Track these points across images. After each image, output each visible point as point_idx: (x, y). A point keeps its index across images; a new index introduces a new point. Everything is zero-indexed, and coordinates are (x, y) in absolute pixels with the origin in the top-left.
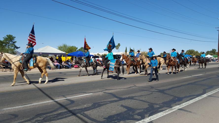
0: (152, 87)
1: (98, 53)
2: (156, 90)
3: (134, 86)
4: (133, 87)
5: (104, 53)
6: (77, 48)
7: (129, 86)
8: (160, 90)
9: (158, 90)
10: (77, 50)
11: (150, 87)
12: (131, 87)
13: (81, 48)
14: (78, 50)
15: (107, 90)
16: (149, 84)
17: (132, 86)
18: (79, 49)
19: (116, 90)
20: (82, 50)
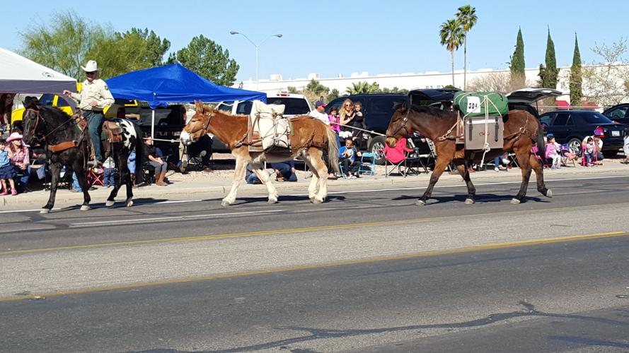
1: (312, 76)
3: (518, 308)
4: (513, 320)
5: (354, 75)
6: (165, 48)
7: (485, 314)
10: (165, 59)
12: (495, 318)
13: (191, 44)
14: (170, 61)
15: (323, 334)
17: (503, 311)
18: (181, 53)
19: (383, 339)
20: (202, 56)
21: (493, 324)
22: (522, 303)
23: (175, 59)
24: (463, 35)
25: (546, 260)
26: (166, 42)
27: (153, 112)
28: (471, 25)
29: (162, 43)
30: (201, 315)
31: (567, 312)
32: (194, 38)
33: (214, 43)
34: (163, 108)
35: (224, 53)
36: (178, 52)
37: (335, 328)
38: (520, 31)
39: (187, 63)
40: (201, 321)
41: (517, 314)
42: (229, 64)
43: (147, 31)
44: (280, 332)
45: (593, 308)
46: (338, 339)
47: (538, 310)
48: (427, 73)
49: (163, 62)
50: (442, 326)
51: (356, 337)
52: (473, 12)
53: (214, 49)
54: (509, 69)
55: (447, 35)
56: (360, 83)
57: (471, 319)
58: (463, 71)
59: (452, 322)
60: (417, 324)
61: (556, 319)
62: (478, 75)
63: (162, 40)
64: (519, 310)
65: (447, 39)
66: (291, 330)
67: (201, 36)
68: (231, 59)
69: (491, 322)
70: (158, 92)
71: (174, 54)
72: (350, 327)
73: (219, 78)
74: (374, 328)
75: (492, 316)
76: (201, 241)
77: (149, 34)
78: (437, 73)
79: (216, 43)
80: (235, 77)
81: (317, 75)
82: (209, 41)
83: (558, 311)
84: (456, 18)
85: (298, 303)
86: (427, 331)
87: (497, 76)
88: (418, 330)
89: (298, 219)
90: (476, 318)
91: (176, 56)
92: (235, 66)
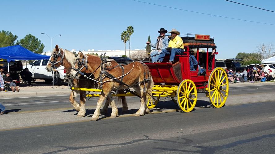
0: (188, 141)
2: (196, 149)
4: (141, 142)
5: (89, 50)
6: (16, 37)
7: (131, 140)
8: (206, 148)
9: (200, 149)
10: (15, 42)
11: (185, 141)
12: (134, 141)
13: (26, 37)
14: (18, 43)
15: (70, 148)
16: (183, 134)
17: (137, 139)
18: (22, 40)
19: (93, 150)
20: (30, 42)
21: (134, 144)
22: (145, 136)
23: (19, 42)
24: (129, 37)
25: (154, 120)
26: (16, 36)
27: (9, 63)
28: (132, 33)
29: (14, 37)
30: (23, 142)
31: (160, 139)
32: (27, 35)
33: (35, 37)
34: (13, 62)
35: (39, 41)
36: (21, 40)
37: (75, 146)
38: (149, 36)
39: (24, 45)
40: (23, 144)
41: (142, 140)
42: (41, 45)
43: (8, 31)
44: (53, 148)
45: (169, 137)
46: (76, 150)
47: (150, 138)
48: (116, 50)
49: (14, 44)
50: (115, 145)
51: (83, 150)
52: (132, 29)
53: (35, 40)
54: (145, 50)
55: (123, 37)
56: (91, 53)
57: (126, 142)
58: (129, 50)
59: (119, 143)
60: (106, 144)
61: (156, 141)
62: (134, 51)
63: (14, 35)
64: (143, 138)
65: (123, 38)
66: (58, 147)
67: (30, 34)
68: (41, 43)
69: (133, 143)
70: (11, 56)
71: (19, 41)
72: (81, 146)
73: (37, 50)
74: (90, 146)
75: (133, 141)
76: (26, 113)
77: (9, 33)
78: (120, 50)
79: (36, 37)
80: (43, 50)
81: (75, 50)
82: (33, 36)
83: (157, 139)
84: (127, 31)
85: (62, 136)
86: (109, 147)
87: (141, 52)
88: (106, 146)
89: (65, 104)
90: (128, 142)
91: (20, 41)
92: (43, 46)
